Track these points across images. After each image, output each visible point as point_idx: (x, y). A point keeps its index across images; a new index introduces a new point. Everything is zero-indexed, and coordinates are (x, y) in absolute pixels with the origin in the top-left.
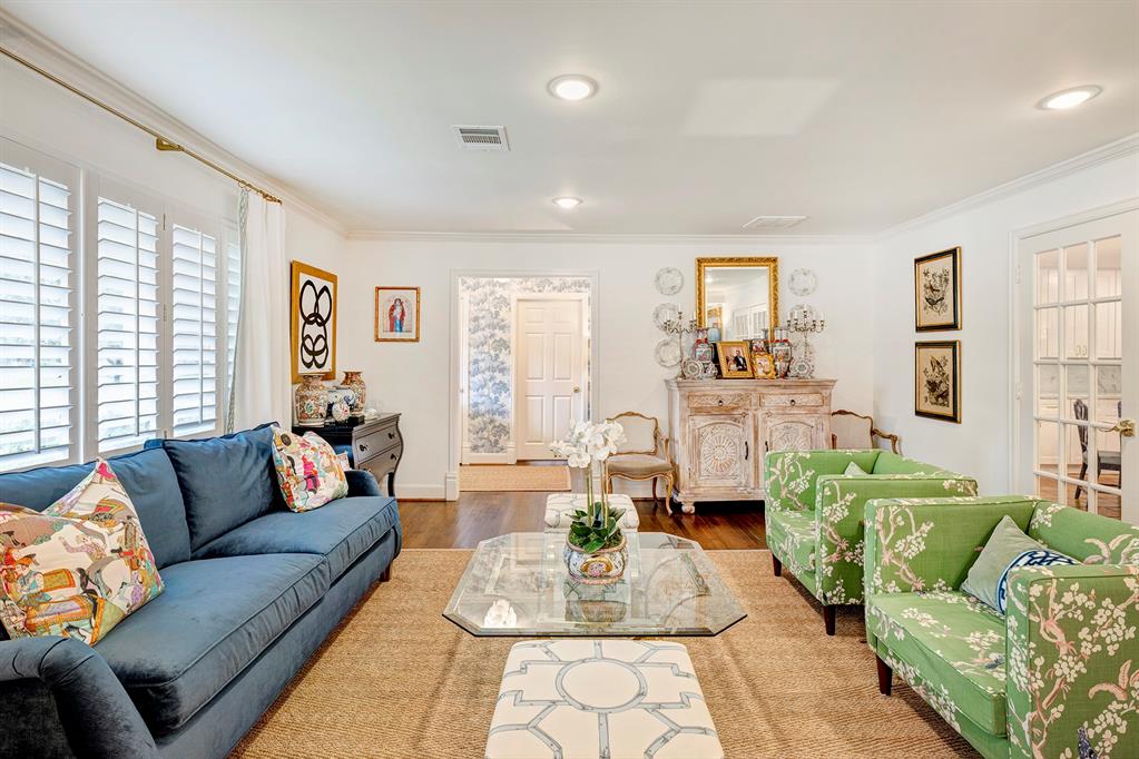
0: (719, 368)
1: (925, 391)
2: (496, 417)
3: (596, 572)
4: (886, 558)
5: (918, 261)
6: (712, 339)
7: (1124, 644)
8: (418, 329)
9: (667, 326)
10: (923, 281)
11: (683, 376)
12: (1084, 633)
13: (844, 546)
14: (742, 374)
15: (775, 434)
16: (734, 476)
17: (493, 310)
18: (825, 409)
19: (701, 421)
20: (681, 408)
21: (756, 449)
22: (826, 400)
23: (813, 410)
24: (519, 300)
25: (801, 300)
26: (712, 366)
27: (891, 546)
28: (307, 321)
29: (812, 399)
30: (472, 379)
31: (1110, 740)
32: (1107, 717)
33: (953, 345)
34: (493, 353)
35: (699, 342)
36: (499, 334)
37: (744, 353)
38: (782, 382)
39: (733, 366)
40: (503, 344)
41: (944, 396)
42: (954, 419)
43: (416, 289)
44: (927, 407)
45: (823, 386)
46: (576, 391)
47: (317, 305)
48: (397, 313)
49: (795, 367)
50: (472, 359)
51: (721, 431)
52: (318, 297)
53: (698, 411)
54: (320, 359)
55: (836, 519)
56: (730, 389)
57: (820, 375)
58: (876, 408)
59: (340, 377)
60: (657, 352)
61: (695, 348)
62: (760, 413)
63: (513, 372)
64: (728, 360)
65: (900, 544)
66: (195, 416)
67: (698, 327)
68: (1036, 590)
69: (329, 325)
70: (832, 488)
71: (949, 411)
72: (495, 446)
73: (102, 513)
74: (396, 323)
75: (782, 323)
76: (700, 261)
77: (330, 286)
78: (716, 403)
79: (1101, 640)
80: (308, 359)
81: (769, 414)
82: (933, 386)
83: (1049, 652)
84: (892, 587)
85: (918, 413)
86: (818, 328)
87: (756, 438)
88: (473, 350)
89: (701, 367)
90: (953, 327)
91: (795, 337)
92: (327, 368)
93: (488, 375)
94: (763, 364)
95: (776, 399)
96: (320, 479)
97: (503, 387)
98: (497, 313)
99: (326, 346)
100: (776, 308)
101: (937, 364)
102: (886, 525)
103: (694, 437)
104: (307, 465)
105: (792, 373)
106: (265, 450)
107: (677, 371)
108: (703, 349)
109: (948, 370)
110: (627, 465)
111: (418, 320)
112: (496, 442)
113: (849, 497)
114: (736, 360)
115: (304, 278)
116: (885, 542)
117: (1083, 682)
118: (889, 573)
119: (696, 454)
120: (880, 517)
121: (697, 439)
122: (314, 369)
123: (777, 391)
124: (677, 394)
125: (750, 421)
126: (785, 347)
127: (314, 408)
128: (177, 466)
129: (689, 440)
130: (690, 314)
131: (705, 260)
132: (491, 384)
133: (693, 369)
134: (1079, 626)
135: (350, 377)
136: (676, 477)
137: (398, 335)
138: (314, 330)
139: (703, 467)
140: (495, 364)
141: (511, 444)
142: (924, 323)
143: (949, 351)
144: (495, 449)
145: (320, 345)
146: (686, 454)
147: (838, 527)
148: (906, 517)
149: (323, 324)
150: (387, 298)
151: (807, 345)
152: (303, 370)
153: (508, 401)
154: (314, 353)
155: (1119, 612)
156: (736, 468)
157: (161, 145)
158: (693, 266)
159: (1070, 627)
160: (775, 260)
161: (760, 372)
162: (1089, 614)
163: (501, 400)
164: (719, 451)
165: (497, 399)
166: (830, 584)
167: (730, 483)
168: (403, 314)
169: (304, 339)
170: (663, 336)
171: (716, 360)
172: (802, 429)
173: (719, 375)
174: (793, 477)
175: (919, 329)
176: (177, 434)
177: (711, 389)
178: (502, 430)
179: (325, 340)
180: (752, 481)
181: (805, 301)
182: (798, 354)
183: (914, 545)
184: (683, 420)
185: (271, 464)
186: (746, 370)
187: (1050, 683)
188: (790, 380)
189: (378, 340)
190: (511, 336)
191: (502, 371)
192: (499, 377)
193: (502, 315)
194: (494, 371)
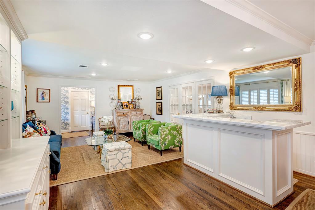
0: (123, 107)
1: (158, 110)
2: (65, 121)
3: (110, 138)
4: (149, 131)
5: (157, 88)
6: (121, 101)
7: (168, 133)
8: (50, 99)
9: (112, 99)
10: (157, 91)
11: (116, 109)
12: (165, 132)
13: (144, 132)
14: (127, 108)
15: (134, 119)
16: (126, 128)
18: (142, 114)
19: (120, 117)
20: (116, 115)
21: (130, 122)
22: (142, 113)
23: (140, 114)
24: (71, 91)
25: (138, 94)
26: (121, 107)
27: (149, 130)
29: (140, 112)
31: (167, 143)
32: (167, 140)
33: (161, 102)
34: (64, 105)
35: (119, 102)
36: (66, 100)
37: (128, 104)
38: (134, 109)
39: (126, 107)
40: (67, 102)
41: (160, 111)
42: (161, 114)
43: (49, 89)
44: (158, 113)
45: (142, 110)
46: (87, 113)
49: (137, 106)
51: (124, 119)
53: (119, 116)
55: (143, 129)
56: (125, 111)
57: (141, 108)
58: (151, 114)
60: (110, 104)
61: (118, 103)
62: (131, 115)
63: (70, 109)
64: (124, 105)
65: (150, 129)
67: (119, 99)
68: (161, 129)
69: (26, 98)
70: (143, 124)
71: (161, 113)
72: (65, 128)
75: (134, 98)
76: (118, 86)
77: (26, 89)
78: (122, 114)
79: (166, 133)
81: (132, 116)
82: (159, 109)
83: (162, 135)
84: (150, 135)
85: (157, 114)
86: (141, 99)
87: (130, 120)
89: (119, 107)
90: (161, 99)
91: (137, 101)
93: (63, 110)
94: (131, 106)
95: (134, 113)
96: (47, 131)
97: (67, 113)
98: (65, 95)
100: (133, 95)
101: (159, 106)
102: (149, 127)
103: (118, 121)
104: (44, 129)
105: (136, 108)
107: (114, 108)
108: (120, 103)
109: (161, 106)
110: (105, 127)
112: (65, 127)
113: (145, 125)
114: (126, 105)
116: (149, 129)
117: (165, 137)
118: (149, 133)
119: (119, 124)
120: (148, 126)
121: (119, 121)
123: (134, 111)
124: (115, 112)
125: (129, 117)
126: (135, 103)
127: (30, 119)
129: (117, 121)
130: (117, 96)
131: (120, 85)
132: (64, 113)
133: (118, 107)
134: (164, 132)
136: (115, 129)
137: (44, 101)
139: (120, 126)
140: (65, 107)
141: (70, 127)
142: (158, 99)
143: (161, 103)
144: (65, 129)
146: (117, 124)
147: (143, 130)
148: (151, 126)
151: (139, 102)
153: (69, 117)
155: (168, 130)
156: (126, 126)
158: (117, 86)
159: (163, 132)
160: (133, 86)
161: (131, 108)
162: (165, 130)
163: (67, 116)
164: (123, 123)
165: (65, 116)
166: (142, 138)
167: (126, 129)
170: (111, 101)
171: (122, 105)
172: (138, 118)
173: (123, 109)
174: (137, 125)
175: (157, 100)
177: (121, 111)
178: (68, 124)
180: (129, 128)
181: (139, 94)
182: (137, 104)
183: (152, 129)
184: (116, 117)
186: (128, 107)
187: (162, 138)
188: (136, 109)
189: (37, 102)
190: (69, 100)
191: (67, 109)
192: (66, 111)
193: (67, 95)
194: (65, 109)
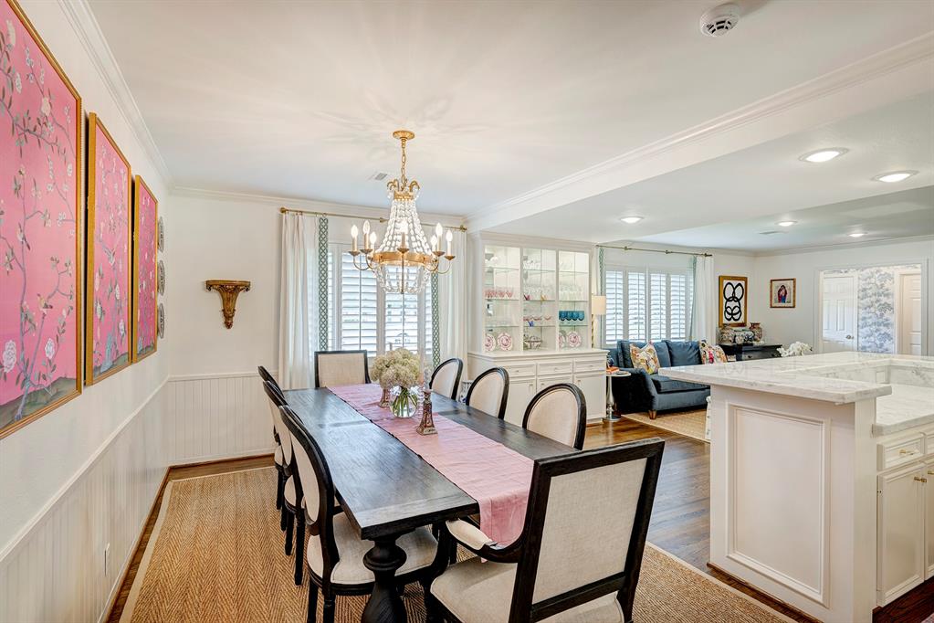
8: (794, 301)
17: (879, 284)
24: (902, 275)
28: (728, 300)
30: (861, 330)
34: (878, 313)
36: (884, 300)
40: (889, 307)
43: (793, 280)
47: (734, 292)
48: (782, 293)
50: (861, 317)
52: (734, 289)
54: (736, 317)
59: (749, 325)
63: (896, 326)
66: (677, 336)
69: (742, 301)
73: (650, 351)
74: (782, 298)
77: (743, 283)
80: (729, 317)
88: (861, 311)
92: (741, 321)
93: (874, 328)
97: (888, 336)
98: (882, 286)
99: (740, 311)
104: (710, 354)
106: (697, 348)
111: (794, 296)
115: (725, 282)
122: (732, 321)
128: (669, 348)
132: (876, 334)
135: (754, 326)
138: (732, 304)
140: (881, 321)
145: (736, 310)
149: (738, 300)
150: (777, 285)
152: (725, 321)
153: (892, 347)
154: (732, 314)
157: (667, 252)
165: (882, 345)
168: (786, 293)
169: (726, 308)
176: (672, 341)
179: (740, 308)
185: (699, 353)
189: (772, 307)
190: (895, 301)
191: (887, 325)
192: (883, 330)
193: (886, 286)
194: (879, 325)
